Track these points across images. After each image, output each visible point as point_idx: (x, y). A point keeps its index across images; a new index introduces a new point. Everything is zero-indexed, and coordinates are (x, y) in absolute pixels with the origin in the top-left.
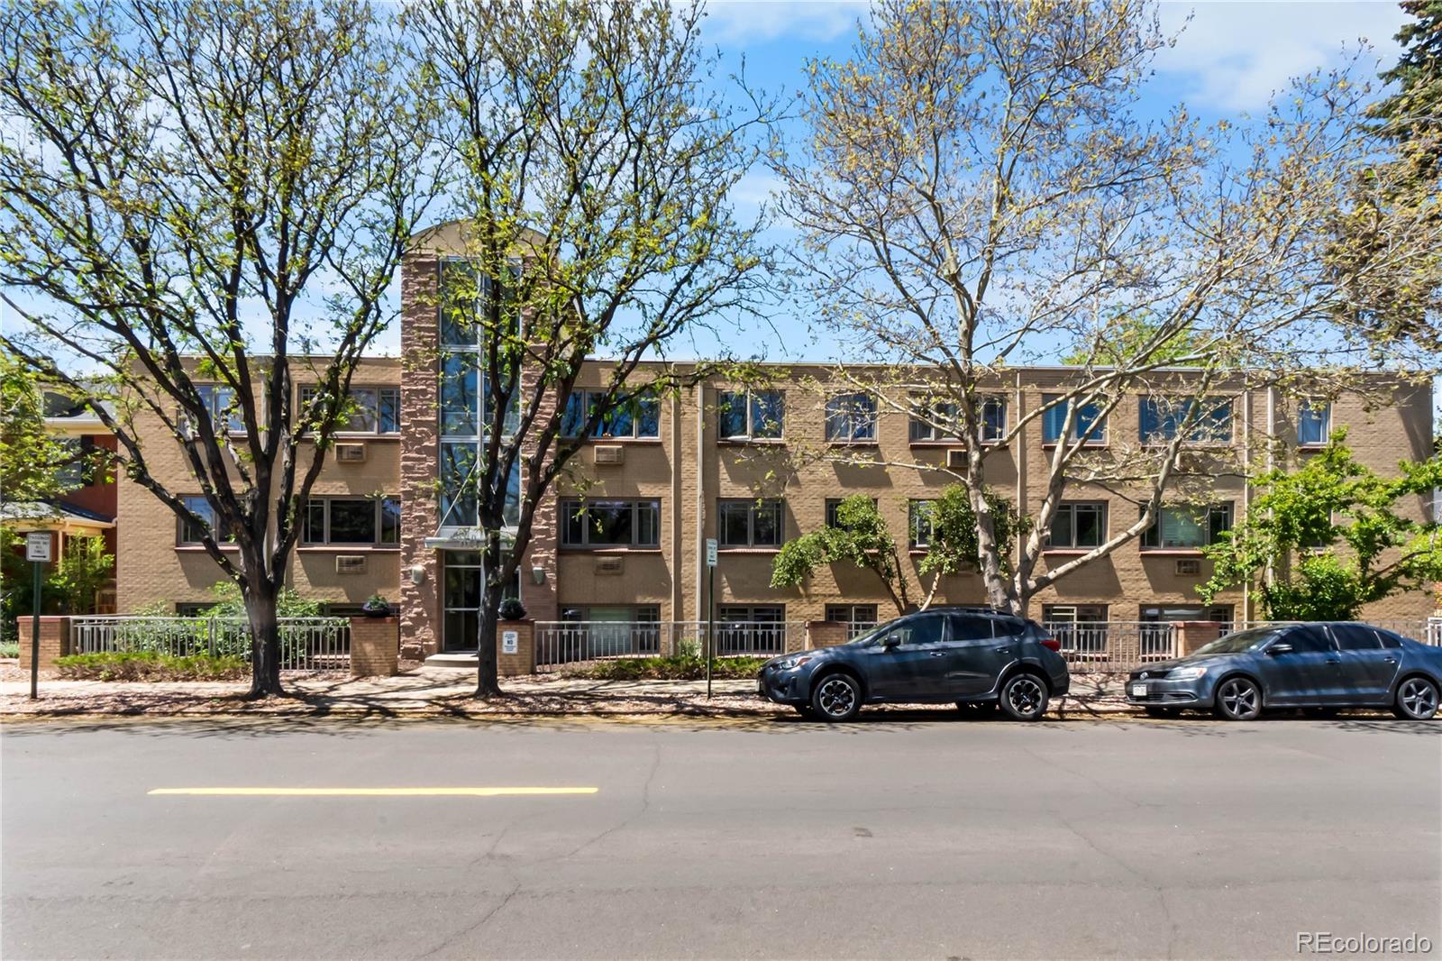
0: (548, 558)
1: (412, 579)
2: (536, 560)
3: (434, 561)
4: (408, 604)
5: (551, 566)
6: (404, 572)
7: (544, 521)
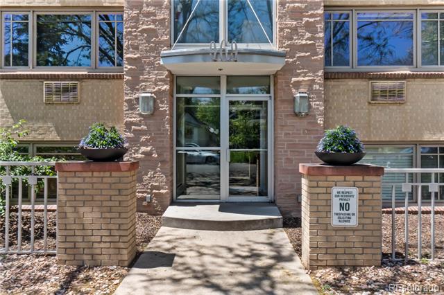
0: (313, 82)
1: (140, 109)
2: (297, 85)
3: (166, 87)
4: (134, 141)
5: (317, 93)
6: (129, 101)
7: (308, 35)
